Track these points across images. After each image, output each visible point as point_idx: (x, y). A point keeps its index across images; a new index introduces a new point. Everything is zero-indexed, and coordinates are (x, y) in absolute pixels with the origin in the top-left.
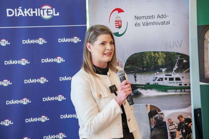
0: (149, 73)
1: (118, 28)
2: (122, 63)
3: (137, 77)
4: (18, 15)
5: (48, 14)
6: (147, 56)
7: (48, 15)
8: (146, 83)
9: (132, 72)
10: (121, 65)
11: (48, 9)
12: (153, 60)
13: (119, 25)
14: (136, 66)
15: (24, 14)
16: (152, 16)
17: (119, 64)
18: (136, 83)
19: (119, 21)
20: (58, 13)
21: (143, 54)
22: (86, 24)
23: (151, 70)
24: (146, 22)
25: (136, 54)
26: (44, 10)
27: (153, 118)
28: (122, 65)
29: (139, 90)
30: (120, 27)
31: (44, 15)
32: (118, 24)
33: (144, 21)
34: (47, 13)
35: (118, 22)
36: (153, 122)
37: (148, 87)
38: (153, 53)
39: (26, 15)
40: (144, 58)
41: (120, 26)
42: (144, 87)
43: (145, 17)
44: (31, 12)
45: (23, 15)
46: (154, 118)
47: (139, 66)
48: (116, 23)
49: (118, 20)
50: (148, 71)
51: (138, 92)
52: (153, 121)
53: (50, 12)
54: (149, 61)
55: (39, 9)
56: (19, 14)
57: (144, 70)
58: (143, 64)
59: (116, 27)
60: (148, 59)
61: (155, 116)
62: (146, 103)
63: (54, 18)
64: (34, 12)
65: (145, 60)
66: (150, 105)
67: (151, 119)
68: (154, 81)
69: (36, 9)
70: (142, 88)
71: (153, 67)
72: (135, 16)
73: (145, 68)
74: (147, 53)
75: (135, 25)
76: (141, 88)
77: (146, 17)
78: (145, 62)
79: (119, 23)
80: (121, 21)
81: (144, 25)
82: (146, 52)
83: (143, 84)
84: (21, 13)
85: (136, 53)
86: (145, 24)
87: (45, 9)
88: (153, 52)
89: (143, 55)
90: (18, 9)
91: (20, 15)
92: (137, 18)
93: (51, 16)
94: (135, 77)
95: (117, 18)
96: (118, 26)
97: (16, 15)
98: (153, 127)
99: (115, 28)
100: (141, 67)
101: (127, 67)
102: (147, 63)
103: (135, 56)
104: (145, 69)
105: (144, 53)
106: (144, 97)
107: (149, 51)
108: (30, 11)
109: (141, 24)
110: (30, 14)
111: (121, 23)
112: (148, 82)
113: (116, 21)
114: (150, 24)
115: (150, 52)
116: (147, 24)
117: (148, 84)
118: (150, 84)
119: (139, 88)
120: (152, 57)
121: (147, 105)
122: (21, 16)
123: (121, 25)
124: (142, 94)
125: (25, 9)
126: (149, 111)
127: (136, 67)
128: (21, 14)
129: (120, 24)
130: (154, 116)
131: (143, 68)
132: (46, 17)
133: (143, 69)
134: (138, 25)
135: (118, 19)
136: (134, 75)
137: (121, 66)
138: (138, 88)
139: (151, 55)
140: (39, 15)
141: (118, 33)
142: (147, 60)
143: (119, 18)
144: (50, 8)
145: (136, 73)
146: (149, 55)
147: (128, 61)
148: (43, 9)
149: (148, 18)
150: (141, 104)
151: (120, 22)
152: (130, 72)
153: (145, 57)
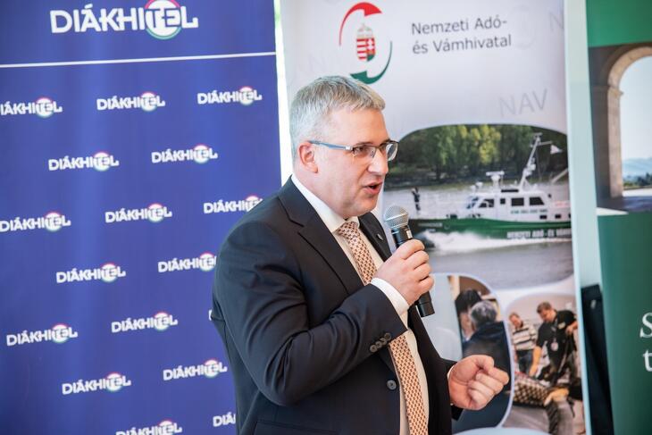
0: (454, 186)
1: (365, 60)
3: (421, 199)
4: (84, 29)
5: (166, 22)
6: (447, 138)
7: (167, 26)
8: (447, 216)
9: (408, 183)
11: (166, 10)
12: (466, 150)
13: (368, 50)
14: (419, 167)
15: (100, 24)
16: (459, 22)
19: (367, 40)
20: (195, 20)
21: (438, 133)
22: (274, 50)
23: (460, 177)
24: (444, 41)
25: (417, 133)
26: (156, 13)
27: (467, 311)
29: (428, 235)
30: (370, 56)
31: (155, 26)
32: (364, 49)
33: (439, 37)
34: (163, 20)
35: (363, 43)
36: (469, 324)
37: (452, 225)
38: (464, 128)
39: (105, 28)
40: (440, 145)
41: (371, 53)
42: (441, 225)
43: (440, 27)
44: (118, 19)
45: (98, 29)
46: (470, 312)
47: (425, 167)
48: (359, 46)
49: (365, 37)
50: (453, 179)
52: (468, 320)
53: (173, 17)
54: (456, 152)
55: (141, 10)
56: (86, 25)
57: (442, 177)
58: (438, 161)
59: (361, 58)
60: (451, 146)
61: (474, 308)
62: (447, 271)
63: (184, 33)
64: (128, 19)
65: (444, 149)
66: (461, 278)
67: (464, 316)
68: (469, 207)
69: (133, 11)
70: (438, 230)
71: (466, 170)
72: (414, 25)
73: (444, 171)
74: (449, 128)
75: (414, 49)
76: (433, 230)
77: (445, 27)
78: (444, 156)
79: (367, 45)
80: (373, 40)
81: (438, 50)
82: (445, 127)
83: (438, 218)
84: (90, 21)
85: (417, 131)
86: (443, 45)
87: (159, 10)
88: (465, 125)
89: (437, 136)
90: (83, 12)
91: (88, 29)
92: (418, 29)
93: (175, 29)
94: (417, 199)
95: (361, 30)
96: (365, 55)
97: (77, 29)
98: (468, 339)
99: (358, 60)
100: (432, 170)
102: (450, 159)
103: (414, 138)
104: (445, 174)
105: (439, 129)
106: (442, 253)
107: (455, 124)
108: (117, 15)
109: (432, 49)
110: (118, 24)
111: (373, 45)
112: (453, 211)
113: (359, 40)
114: (455, 46)
115: (456, 126)
116: (448, 47)
117: (454, 217)
118: (459, 217)
119: (429, 228)
120: (462, 141)
121: (450, 278)
122: (91, 30)
123: (373, 50)
124: (436, 245)
125: (103, 12)
126: (456, 292)
127: (419, 170)
128: (90, 26)
129: (370, 47)
130: (472, 305)
131: (438, 172)
132: (162, 31)
133: (438, 176)
134: (421, 50)
135: (365, 34)
136: (414, 193)
138: (424, 229)
139: (459, 135)
140: (142, 27)
141: (365, 73)
142: (449, 148)
143: (369, 29)
144: (173, 6)
146: (455, 135)
148: (154, 11)
149: (450, 28)
151: (370, 42)
152: (400, 185)
153: (444, 142)
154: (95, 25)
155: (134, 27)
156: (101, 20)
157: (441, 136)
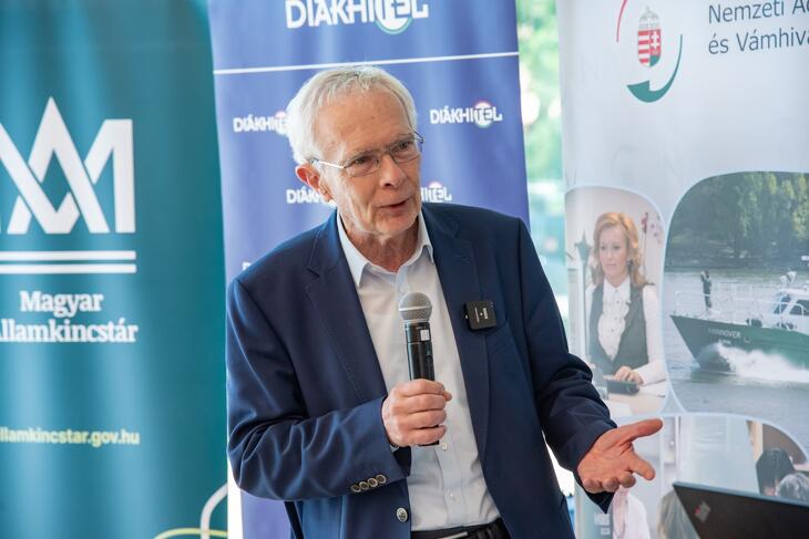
1: (648, 64)
2: (659, 218)
3: (712, 288)
4: (317, 24)
5: (396, 11)
6: (751, 194)
7: (397, 16)
8: (748, 321)
9: (696, 262)
10: (655, 230)
12: (774, 214)
13: (652, 48)
14: (711, 238)
15: (331, 16)
16: (772, 3)
17: (649, 223)
18: (709, 313)
19: (651, 33)
20: (425, 7)
21: (737, 183)
22: (516, 49)
23: (766, 259)
24: (751, 34)
25: (710, 181)
27: (774, 486)
28: (661, 228)
29: (721, 349)
30: (654, 60)
31: (384, 17)
32: (646, 47)
33: (743, 26)
34: (393, 9)
35: (646, 38)
37: (753, 337)
38: (774, 178)
39: (336, 22)
40: (740, 203)
41: (655, 53)
42: (739, 334)
43: (746, 10)
44: (348, 8)
45: (329, 23)
46: (778, 488)
47: (719, 237)
48: (640, 43)
49: (649, 28)
50: (757, 262)
51: (716, 355)
53: (403, 4)
54: (761, 217)
56: (320, 17)
57: (742, 257)
58: (737, 231)
59: (643, 61)
60: (756, 205)
61: (783, 482)
63: (414, 24)
64: (357, 8)
65: (745, 210)
66: (765, 427)
67: (769, 493)
68: (777, 311)
70: (735, 343)
71: (774, 247)
72: (711, 7)
73: (745, 248)
74: (752, 177)
75: (710, 47)
76: (729, 342)
77: (753, 10)
78: (745, 221)
79: (652, 41)
80: (659, 32)
81: (742, 49)
82: (748, 173)
83: (735, 323)
84: (323, 13)
85: (711, 179)
86: (749, 41)
88: (776, 174)
89: (737, 188)
91: (320, 22)
92: (718, 15)
93: (404, 20)
94: (707, 289)
95: (644, 18)
96: (647, 56)
97: (311, 24)
99: (638, 63)
100: (729, 244)
101: (678, 239)
102: (753, 227)
103: (706, 190)
104: (745, 252)
105: (738, 179)
107: (761, 170)
108: (347, 4)
109: (733, 44)
110: (347, 14)
111: (659, 40)
112: (755, 315)
113: (641, 33)
114: (766, 40)
115: (763, 173)
116: (756, 43)
117: (757, 324)
118: (764, 326)
119: (723, 337)
120: (770, 199)
121: (750, 423)
122: (323, 23)
123: (659, 48)
124: (731, 366)
126: (759, 451)
127: (711, 242)
128: (323, 18)
129: (655, 45)
130: (781, 479)
131: (737, 248)
132: (391, 23)
133: (737, 254)
134: (720, 48)
135: (649, 24)
136: (703, 279)
137: (655, 235)
138: (716, 339)
139: (766, 190)
140: (372, 19)
141: (647, 83)
142: (752, 210)
143: (654, 16)
145: (710, 268)
146: (761, 188)
147: (681, 211)
149: (760, 13)
150: (727, 416)
151: (655, 37)
152: (687, 264)
153: (746, 198)
154: (326, 17)
155: (364, 19)
156: (332, 9)
157: (741, 189)
